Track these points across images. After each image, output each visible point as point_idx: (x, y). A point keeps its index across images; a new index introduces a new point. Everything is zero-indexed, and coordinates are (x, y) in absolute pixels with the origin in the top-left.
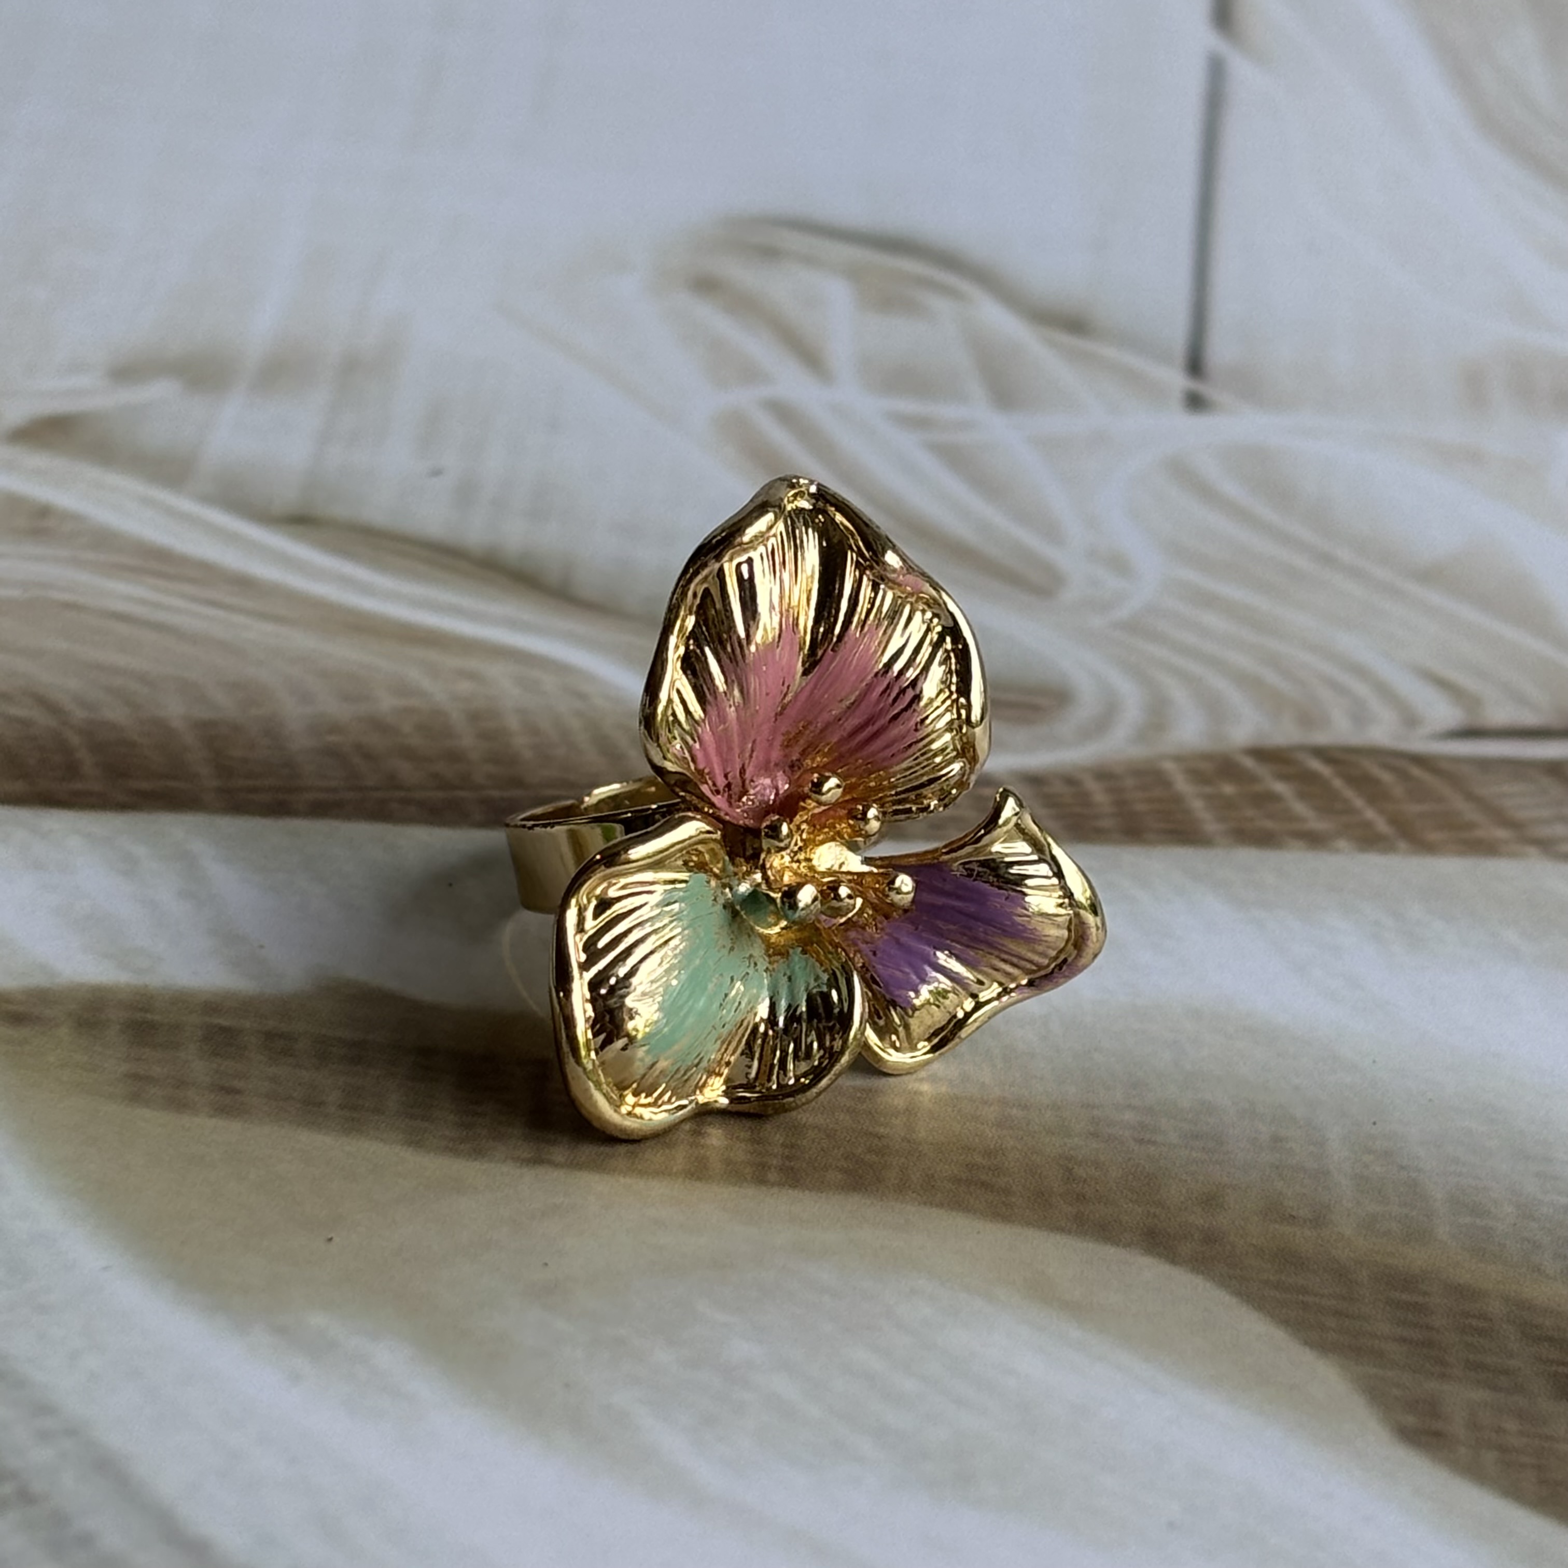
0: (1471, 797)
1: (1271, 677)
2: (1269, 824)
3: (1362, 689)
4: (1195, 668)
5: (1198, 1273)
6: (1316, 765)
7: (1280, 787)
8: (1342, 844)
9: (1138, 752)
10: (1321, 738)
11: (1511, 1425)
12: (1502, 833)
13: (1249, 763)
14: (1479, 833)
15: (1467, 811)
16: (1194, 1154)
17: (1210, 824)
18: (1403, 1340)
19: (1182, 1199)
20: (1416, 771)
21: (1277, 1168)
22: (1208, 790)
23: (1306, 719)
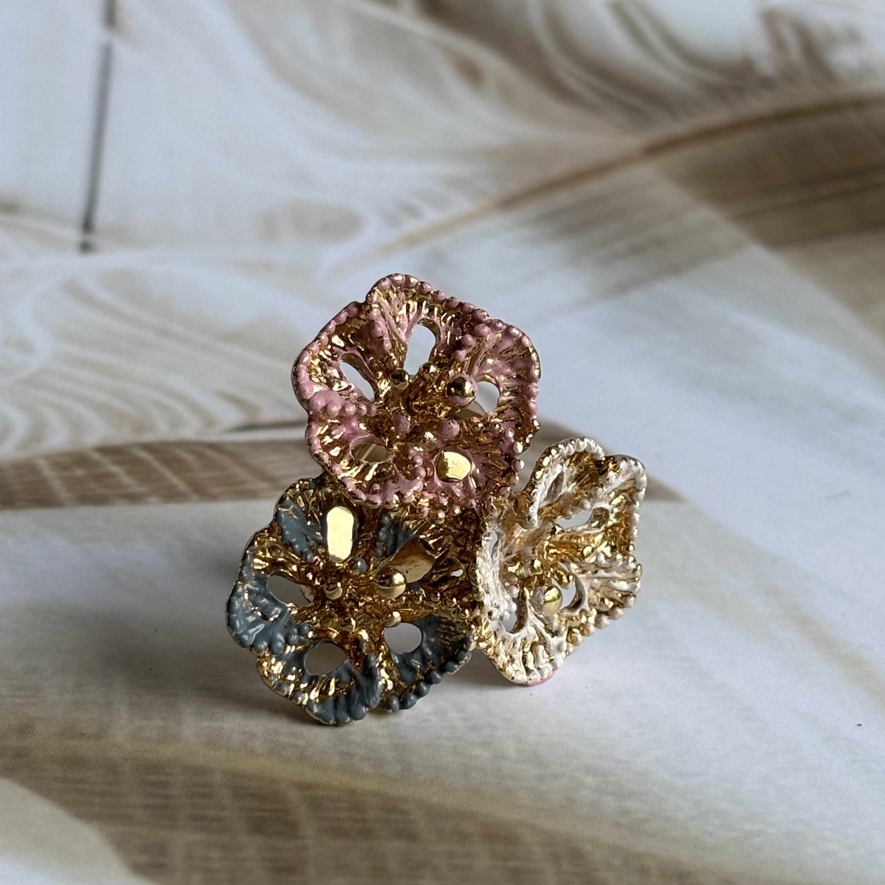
0: (244, 465)
1: (118, 404)
2: (104, 491)
3: (180, 407)
4: (67, 402)
5: (7, 777)
6: (143, 455)
7: (115, 469)
8: (153, 499)
9: (21, 455)
10: (149, 438)
11: (215, 854)
12: (262, 485)
13: (97, 456)
14: (248, 486)
15: (241, 473)
16: (18, 700)
17: (63, 494)
18: (147, 807)
19: (4, 730)
20: (210, 453)
21: (76, 703)
22: (66, 474)
23: (139, 428)
